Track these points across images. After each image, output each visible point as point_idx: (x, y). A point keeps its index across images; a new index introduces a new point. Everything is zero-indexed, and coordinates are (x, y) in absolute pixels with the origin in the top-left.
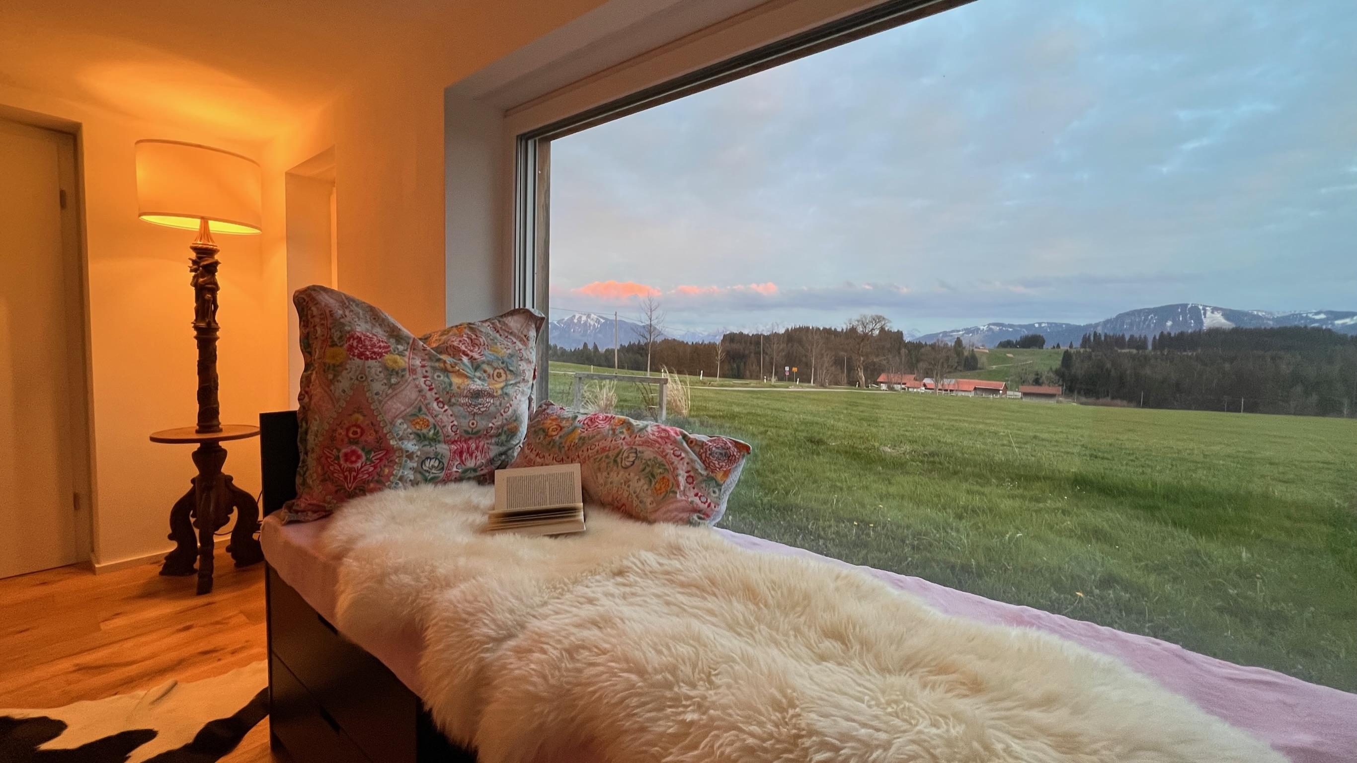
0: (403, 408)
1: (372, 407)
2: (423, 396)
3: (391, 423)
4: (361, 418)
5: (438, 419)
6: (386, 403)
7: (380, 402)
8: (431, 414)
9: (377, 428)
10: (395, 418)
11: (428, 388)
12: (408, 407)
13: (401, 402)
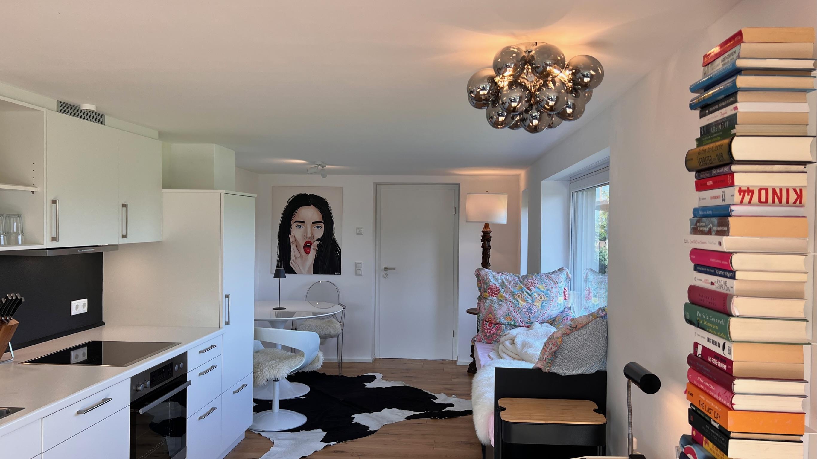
0: (503, 313)
1: (494, 313)
2: (509, 309)
3: (499, 318)
4: (491, 316)
5: (515, 317)
6: (498, 311)
7: (496, 311)
8: (512, 315)
9: (496, 320)
10: (500, 316)
11: (510, 306)
12: (504, 313)
13: (502, 311)
